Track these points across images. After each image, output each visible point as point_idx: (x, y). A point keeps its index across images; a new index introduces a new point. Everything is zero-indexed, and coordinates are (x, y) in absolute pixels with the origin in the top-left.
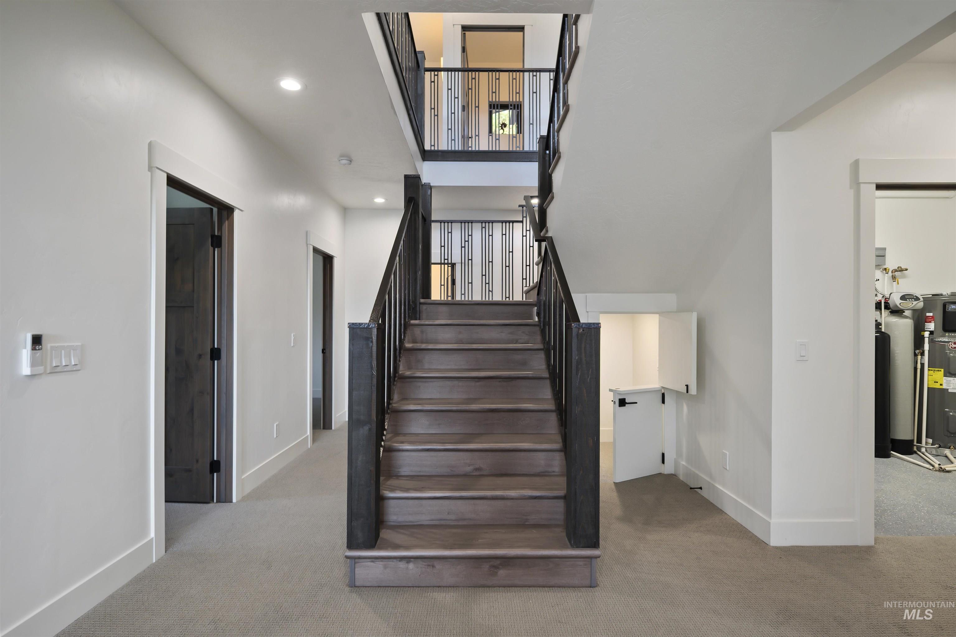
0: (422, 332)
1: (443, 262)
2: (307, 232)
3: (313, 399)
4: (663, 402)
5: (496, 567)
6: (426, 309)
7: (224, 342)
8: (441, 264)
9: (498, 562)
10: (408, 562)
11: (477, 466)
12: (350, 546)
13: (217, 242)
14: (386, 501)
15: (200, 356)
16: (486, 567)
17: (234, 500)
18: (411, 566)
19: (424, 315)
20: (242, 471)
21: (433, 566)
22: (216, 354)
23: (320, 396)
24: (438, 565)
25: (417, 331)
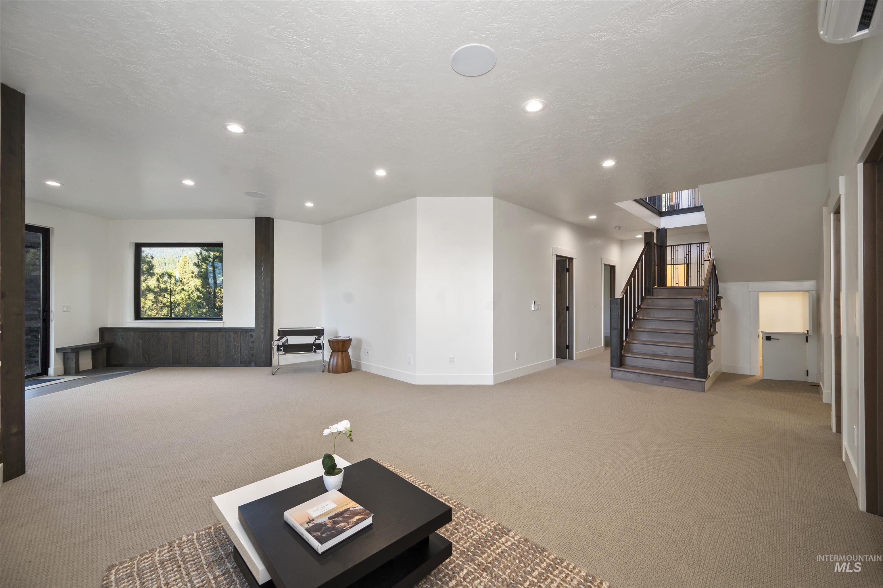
0: (652, 301)
1: (673, 264)
2: (601, 258)
3: (605, 337)
4: (807, 341)
5: (663, 380)
6: (656, 291)
7: (570, 304)
8: (672, 265)
9: (664, 378)
10: (631, 373)
11: (665, 352)
12: (611, 366)
13: (568, 270)
14: (626, 358)
15: (563, 309)
16: (659, 379)
17: (574, 359)
18: (632, 375)
19: (655, 294)
20: (576, 351)
21: (640, 376)
22: (568, 309)
23: (609, 335)
24: (642, 376)
25: (650, 301)
